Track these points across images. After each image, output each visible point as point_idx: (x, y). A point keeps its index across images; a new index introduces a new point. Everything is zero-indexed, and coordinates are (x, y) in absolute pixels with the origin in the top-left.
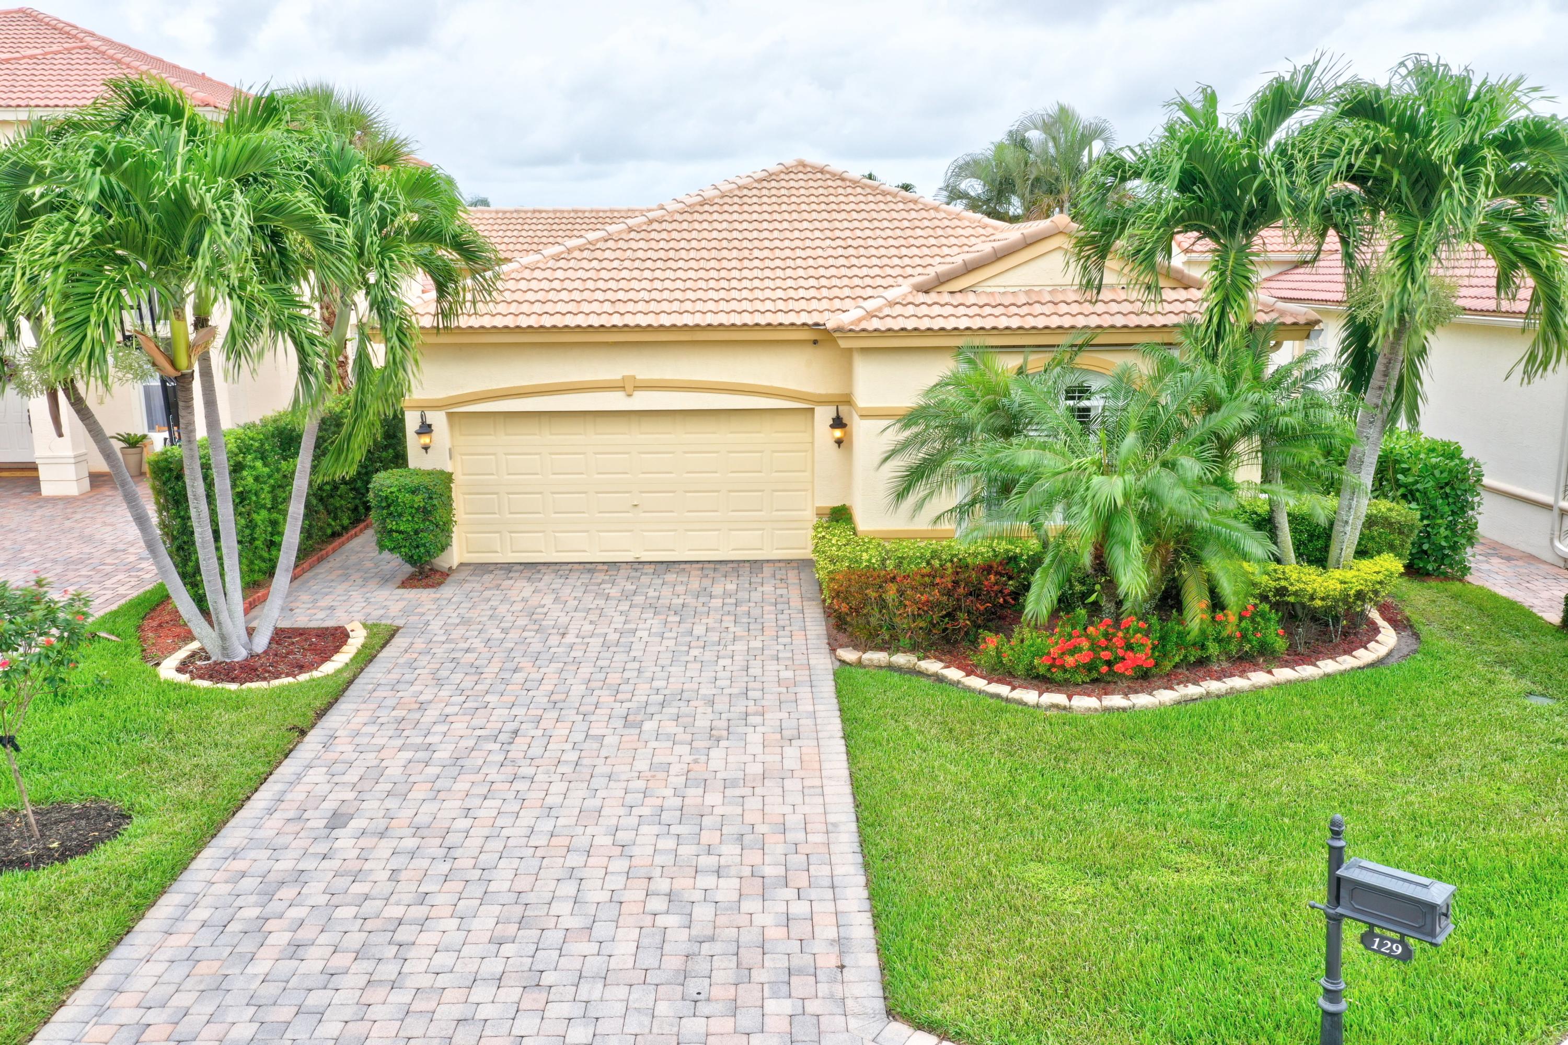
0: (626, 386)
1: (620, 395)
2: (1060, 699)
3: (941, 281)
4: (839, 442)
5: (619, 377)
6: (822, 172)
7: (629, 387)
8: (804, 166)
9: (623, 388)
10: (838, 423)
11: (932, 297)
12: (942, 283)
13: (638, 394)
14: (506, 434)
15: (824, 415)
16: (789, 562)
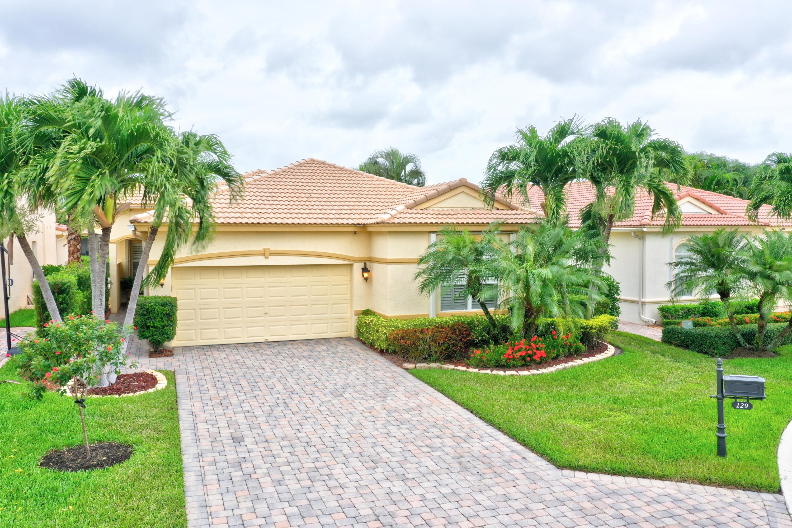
0: (265, 254)
1: (262, 257)
2: (513, 372)
3: (416, 204)
4: (366, 279)
5: (262, 249)
6: (323, 164)
7: (267, 255)
8: (314, 161)
9: (264, 254)
10: (365, 270)
11: (414, 211)
12: (417, 205)
13: (271, 257)
14: (201, 279)
15: (358, 267)
16: (341, 338)
